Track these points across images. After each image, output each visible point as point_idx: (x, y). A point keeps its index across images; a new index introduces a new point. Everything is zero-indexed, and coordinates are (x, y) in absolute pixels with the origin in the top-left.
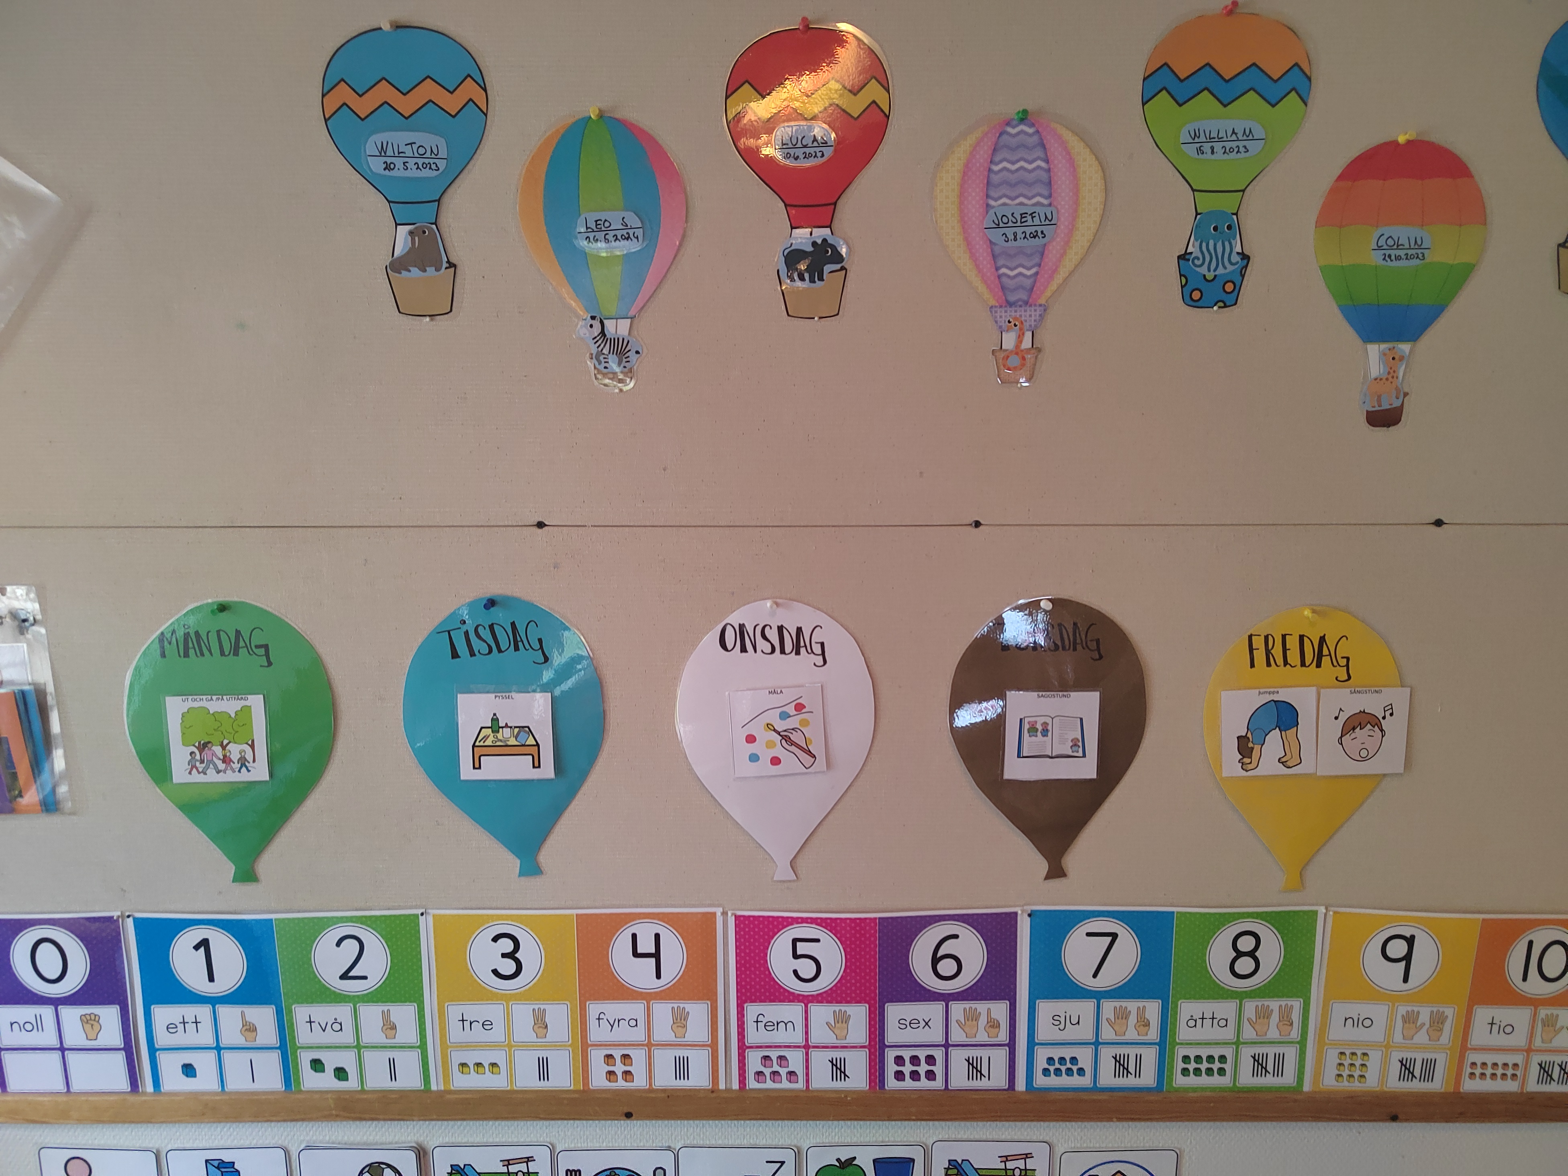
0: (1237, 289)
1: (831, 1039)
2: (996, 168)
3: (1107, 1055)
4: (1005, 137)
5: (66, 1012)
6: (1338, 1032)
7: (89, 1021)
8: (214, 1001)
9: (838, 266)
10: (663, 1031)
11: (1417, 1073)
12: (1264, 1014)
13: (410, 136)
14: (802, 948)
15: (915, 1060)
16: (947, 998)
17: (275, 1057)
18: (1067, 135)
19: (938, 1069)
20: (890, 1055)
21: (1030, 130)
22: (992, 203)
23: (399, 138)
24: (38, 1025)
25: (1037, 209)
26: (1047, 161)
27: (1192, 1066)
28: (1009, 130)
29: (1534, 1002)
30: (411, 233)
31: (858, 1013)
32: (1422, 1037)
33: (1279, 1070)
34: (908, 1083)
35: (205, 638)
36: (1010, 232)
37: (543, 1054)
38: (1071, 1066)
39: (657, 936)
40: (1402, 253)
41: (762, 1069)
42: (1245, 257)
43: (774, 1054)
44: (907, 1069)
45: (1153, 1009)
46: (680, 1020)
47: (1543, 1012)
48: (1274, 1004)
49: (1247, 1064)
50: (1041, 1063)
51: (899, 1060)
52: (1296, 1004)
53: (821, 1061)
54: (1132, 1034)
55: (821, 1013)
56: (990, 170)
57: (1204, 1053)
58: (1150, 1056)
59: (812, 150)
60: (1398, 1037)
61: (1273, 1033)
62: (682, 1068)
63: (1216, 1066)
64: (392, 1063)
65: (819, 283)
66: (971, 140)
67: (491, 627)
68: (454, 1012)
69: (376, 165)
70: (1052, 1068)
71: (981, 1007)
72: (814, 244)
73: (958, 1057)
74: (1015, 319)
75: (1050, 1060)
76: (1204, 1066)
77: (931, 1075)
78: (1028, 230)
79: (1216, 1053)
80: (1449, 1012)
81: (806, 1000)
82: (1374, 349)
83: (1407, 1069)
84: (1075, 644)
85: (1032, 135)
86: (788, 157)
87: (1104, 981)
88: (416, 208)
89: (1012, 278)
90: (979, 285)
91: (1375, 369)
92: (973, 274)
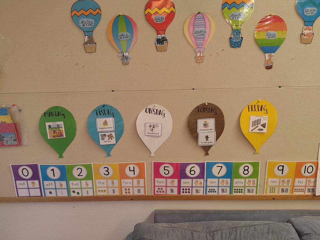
0: (241, 44)
1: (171, 185)
2: (195, 22)
3: (220, 189)
4: (197, 17)
6: (270, 184)
7: (33, 183)
8: (55, 180)
10: (135, 184)
11: (285, 191)
12: (250, 181)
13: (87, 19)
14: (166, 168)
15: (186, 189)
16: (192, 178)
17: (66, 190)
18: (208, 16)
19: (190, 191)
20: (182, 188)
22: (194, 29)
23: (85, 20)
24: (24, 184)
25: (203, 30)
26: (205, 21)
27: (236, 191)
28: (197, 15)
29: (307, 177)
30: (88, 37)
31: (176, 181)
32: (285, 184)
33: (252, 192)
34: (185, 194)
35: (52, 113)
36: (198, 34)
37: (114, 189)
38: (213, 191)
39: (134, 167)
40: (272, 36)
41: (158, 190)
42: (242, 38)
43: (160, 188)
44: (185, 191)
45: (229, 180)
46: (139, 182)
47: (308, 179)
48: (252, 180)
49: (246, 191)
50: (208, 190)
52: (256, 179)
53: (169, 189)
54: (225, 185)
55: (169, 180)
57: (238, 188)
58: (228, 189)
59: (161, 20)
60: (281, 185)
61: (251, 185)
62: (139, 191)
63: (241, 191)
64: (87, 191)
65: (163, 45)
66: (190, 17)
67: (104, 110)
68: (97, 181)
69: (81, 25)
70: (210, 191)
71: (199, 180)
72: (162, 38)
73: (194, 189)
74: (199, 51)
76: (238, 191)
78: (201, 34)
79: (241, 188)
80: (290, 179)
81: (166, 178)
82: (267, 55)
83: (283, 190)
84: (212, 111)
85: (201, 16)
86: (156, 21)
87: (220, 175)
88: (89, 33)
89: (198, 43)
90: (193, 44)
91: (267, 58)
92: (191, 42)
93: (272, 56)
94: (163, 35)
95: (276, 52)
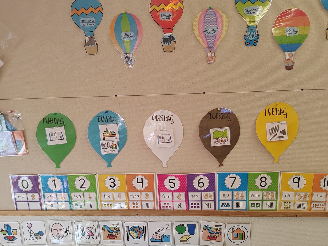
0: (257, 42)
1: (178, 200)
2: (205, 19)
3: (235, 202)
4: (207, 12)
5: (28, 194)
6: (284, 198)
7: (33, 196)
8: (56, 192)
9: (174, 41)
10: (144, 198)
11: (301, 207)
12: (268, 194)
13: (88, 18)
14: (171, 181)
15: (195, 204)
16: (201, 191)
17: (68, 203)
18: (220, 11)
19: (200, 205)
20: (190, 203)
21: (212, 11)
22: (205, 26)
23: (86, 19)
24: (23, 197)
25: (214, 27)
26: (216, 17)
27: (253, 205)
28: (208, 11)
29: (326, 192)
30: (89, 38)
31: (183, 194)
32: (302, 199)
33: (272, 206)
34: (194, 208)
35: (52, 120)
36: (209, 32)
37: (120, 202)
38: (227, 205)
39: (142, 179)
40: (292, 33)
41: (164, 206)
42: (258, 35)
43: (166, 203)
44: (194, 205)
45: (244, 193)
46: (147, 196)
48: (270, 192)
49: (265, 205)
50: (221, 204)
51: (192, 204)
52: (275, 192)
53: (176, 204)
54: (240, 198)
55: (176, 194)
56: (204, 19)
57: (255, 202)
58: (244, 203)
59: (168, 17)
60: (297, 199)
61: (270, 198)
62: (148, 205)
63: (258, 205)
64: (91, 204)
65: (170, 45)
66: (200, 13)
67: (107, 117)
68: (103, 194)
69: (82, 24)
70: (223, 205)
71: (208, 193)
72: (169, 36)
73: (204, 203)
74: (211, 50)
75: (223, 204)
76: (255, 205)
77: (198, 207)
78: (213, 32)
79: (258, 202)
80: (308, 194)
81: (172, 192)
82: (287, 53)
83: (299, 206)
84: (225, 118)
85: (213, 12)
86: (163, 19)
87: (234, 187)
88: (90, 33)
89: (209, 42)
90: (203, 43)
91: (287, 58)
92: (202, 41)
93: (293, 55)
94: (170, 34)
95: (297, 51)
